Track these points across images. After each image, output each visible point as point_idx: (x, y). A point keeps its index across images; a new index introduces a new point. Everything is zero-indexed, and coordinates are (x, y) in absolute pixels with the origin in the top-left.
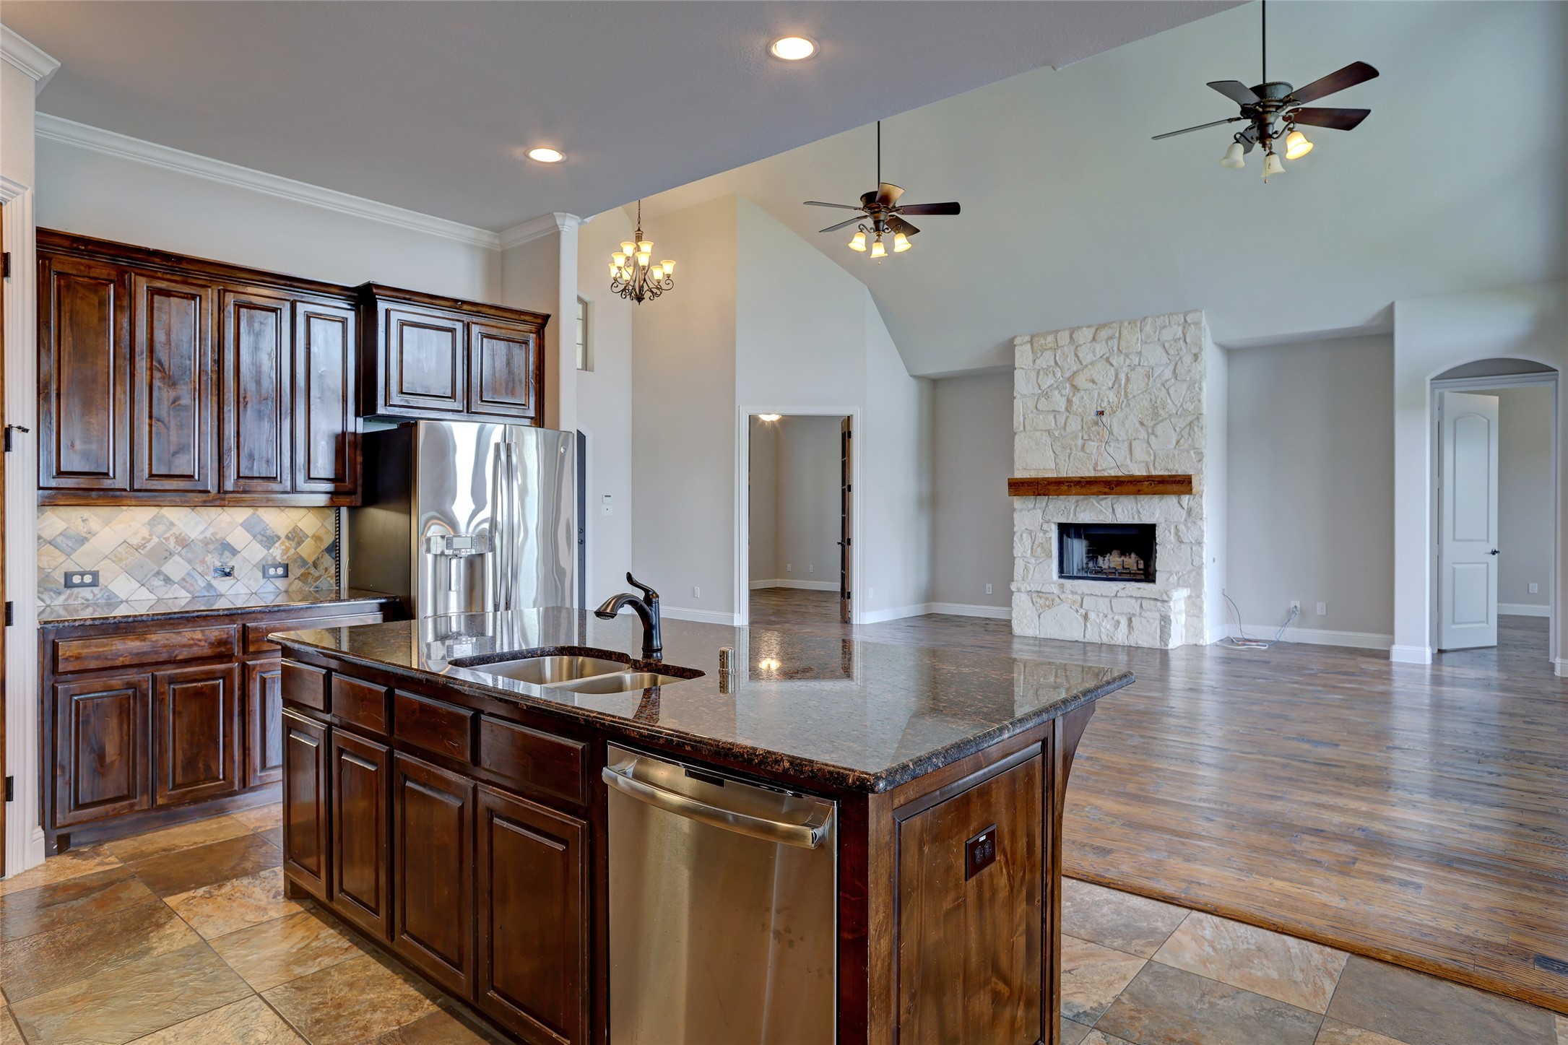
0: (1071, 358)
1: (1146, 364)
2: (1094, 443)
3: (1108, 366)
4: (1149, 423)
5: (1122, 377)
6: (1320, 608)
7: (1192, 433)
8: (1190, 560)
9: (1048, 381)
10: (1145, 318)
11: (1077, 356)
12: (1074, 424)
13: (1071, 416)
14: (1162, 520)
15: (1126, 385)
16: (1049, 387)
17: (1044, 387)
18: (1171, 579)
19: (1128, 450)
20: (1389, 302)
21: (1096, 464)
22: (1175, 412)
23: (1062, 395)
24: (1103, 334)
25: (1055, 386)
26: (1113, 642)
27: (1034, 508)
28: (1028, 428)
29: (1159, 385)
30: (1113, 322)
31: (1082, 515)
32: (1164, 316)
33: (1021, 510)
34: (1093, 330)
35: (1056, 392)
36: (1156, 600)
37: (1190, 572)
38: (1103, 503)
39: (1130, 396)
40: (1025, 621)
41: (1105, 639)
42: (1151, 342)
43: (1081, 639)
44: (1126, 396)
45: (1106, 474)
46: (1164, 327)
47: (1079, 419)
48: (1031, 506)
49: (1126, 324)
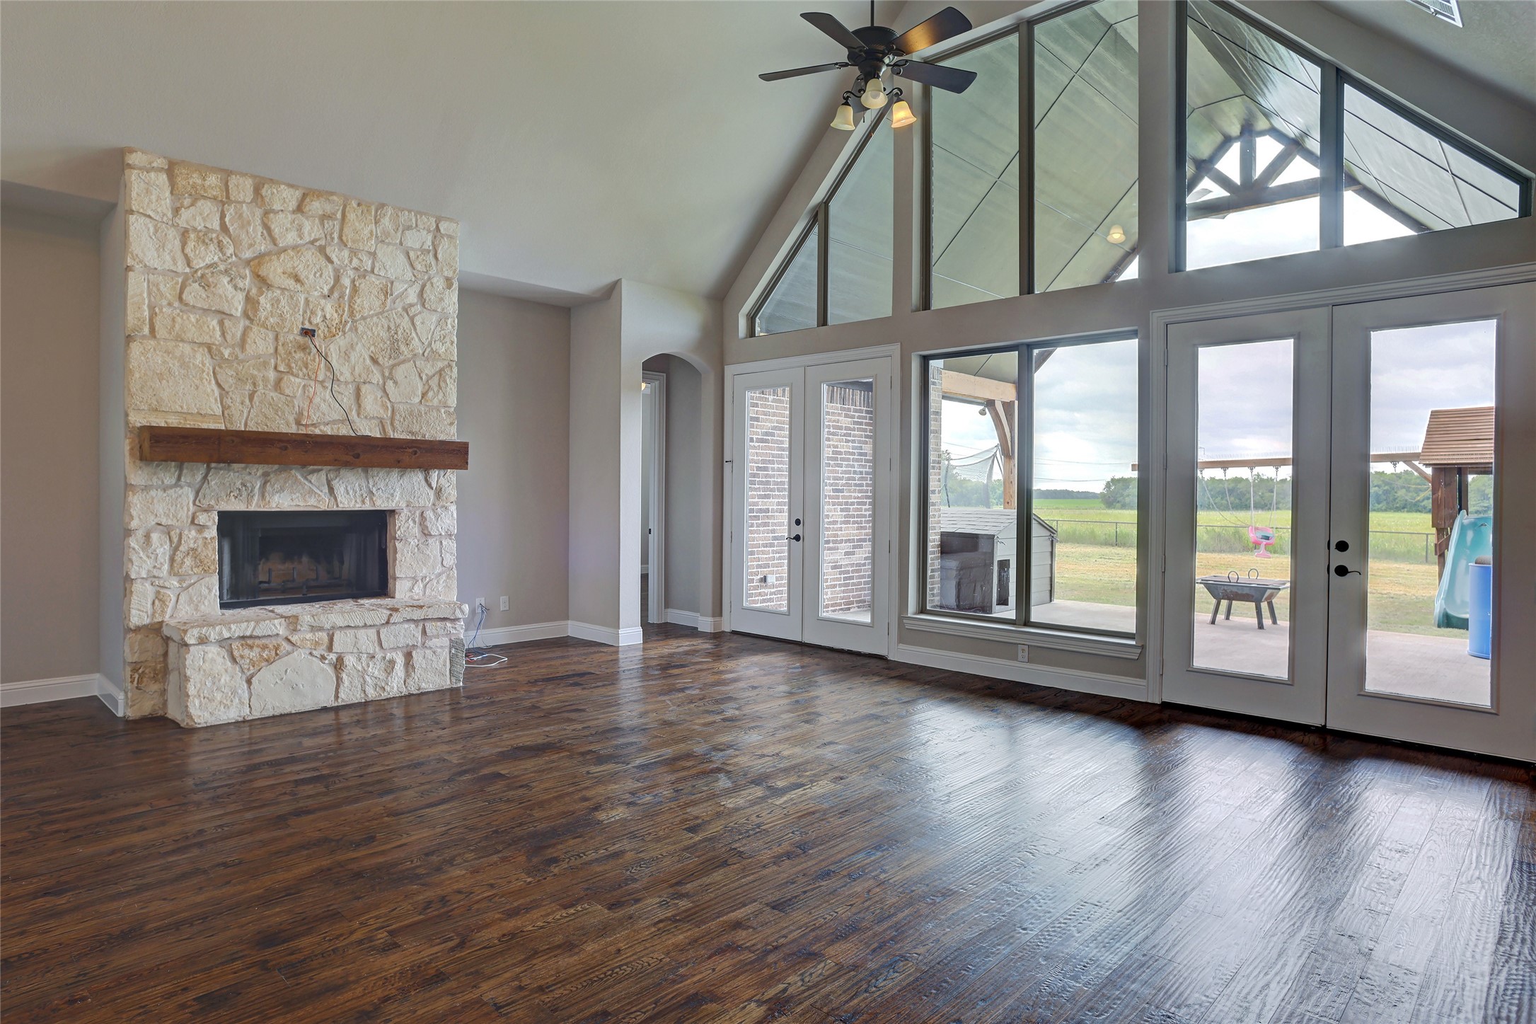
0: (256, 229)
1: (382, 273)
2: (298, 380)
3: (323, 262)
4: (386, 362)
5: (346, 282)
7: (443, 384)
8: (440, 559)
9: (210, 256)
10: (382, 206)
11: (267, 227)
12: (261, 343)
13: (255, 329)
14: (403, 505)
15: (351, 297)
16: (208, 266)
17: (199, 264)
18: (416, 588)
19: (353, 398)
20: (615, 278)
21: (301, 414)
22: (421, 352)
23: (236, 287)
24: (316, 206)
25: (222, 267)
26: (384, 695)
27: (177, 484)
28: (161, 332)
29: (400, 309)
30: (332, 194)
31: (276, 498)
32: (410, 212)
33: (146, 488)
34: (298, 194)
35: (225, 280)
37: (440, 575)
38: (313, 478)
39: (358, 316)
40: (218, 696)
41: (372, 694)
42: (389, 244)
43: (330, 702)
44: (352, 314)
45: (317, 432)
46: (409, 228)
47: (271, 335)
48: (169, 480)
49: (354, 204)
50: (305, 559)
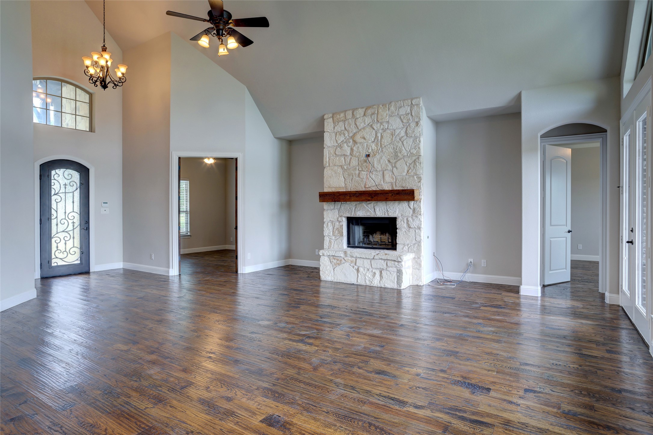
0: (353, 125)
1: (391, 128)
2: (364, 173)
3: (372, 129)
4: (393, 161)
5: (379, 135)
6: (483, 263)
7: (415, 166)
8: (415, 238)
9: (342, 138)
10: (391, 102)
11: (356, 124)
12: (354, 162)
13: (353, 158)
14: (400, 215)
15: (381, 140)
16: (342, 142)
17: (339, 142)
18: (404, 248)
19: (382, 176)
20: (519, 92)
21: (365, 184)
22: (406, 155)
23: (348, 146)
24: (369, 112)
25: (345, 141)
26: (372, 285)
27: (334, 209)
28: (331, 165)
29: (398, 140)
30: (374, 105)
31: (358, 213)
32: (401, 101)
33: (328, 210)
34: (364, 110)
35: (345, 145)
36: (395, 261)
37: (415, 244)
38: (369, 206)
39: (383, 146)
40: (327, 272)
41: (368, 283)
42: (394, 116)
43: (355, 283)
44: (381, 146)
45: (371, 189)
46: (401, 107)
47: (357, 159)
48: (332, 207)
49: (381, 106)
50: (387, 234)
